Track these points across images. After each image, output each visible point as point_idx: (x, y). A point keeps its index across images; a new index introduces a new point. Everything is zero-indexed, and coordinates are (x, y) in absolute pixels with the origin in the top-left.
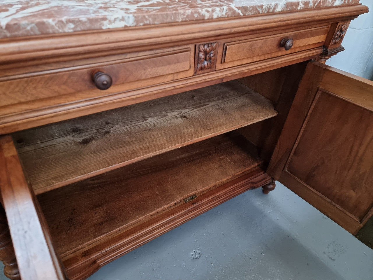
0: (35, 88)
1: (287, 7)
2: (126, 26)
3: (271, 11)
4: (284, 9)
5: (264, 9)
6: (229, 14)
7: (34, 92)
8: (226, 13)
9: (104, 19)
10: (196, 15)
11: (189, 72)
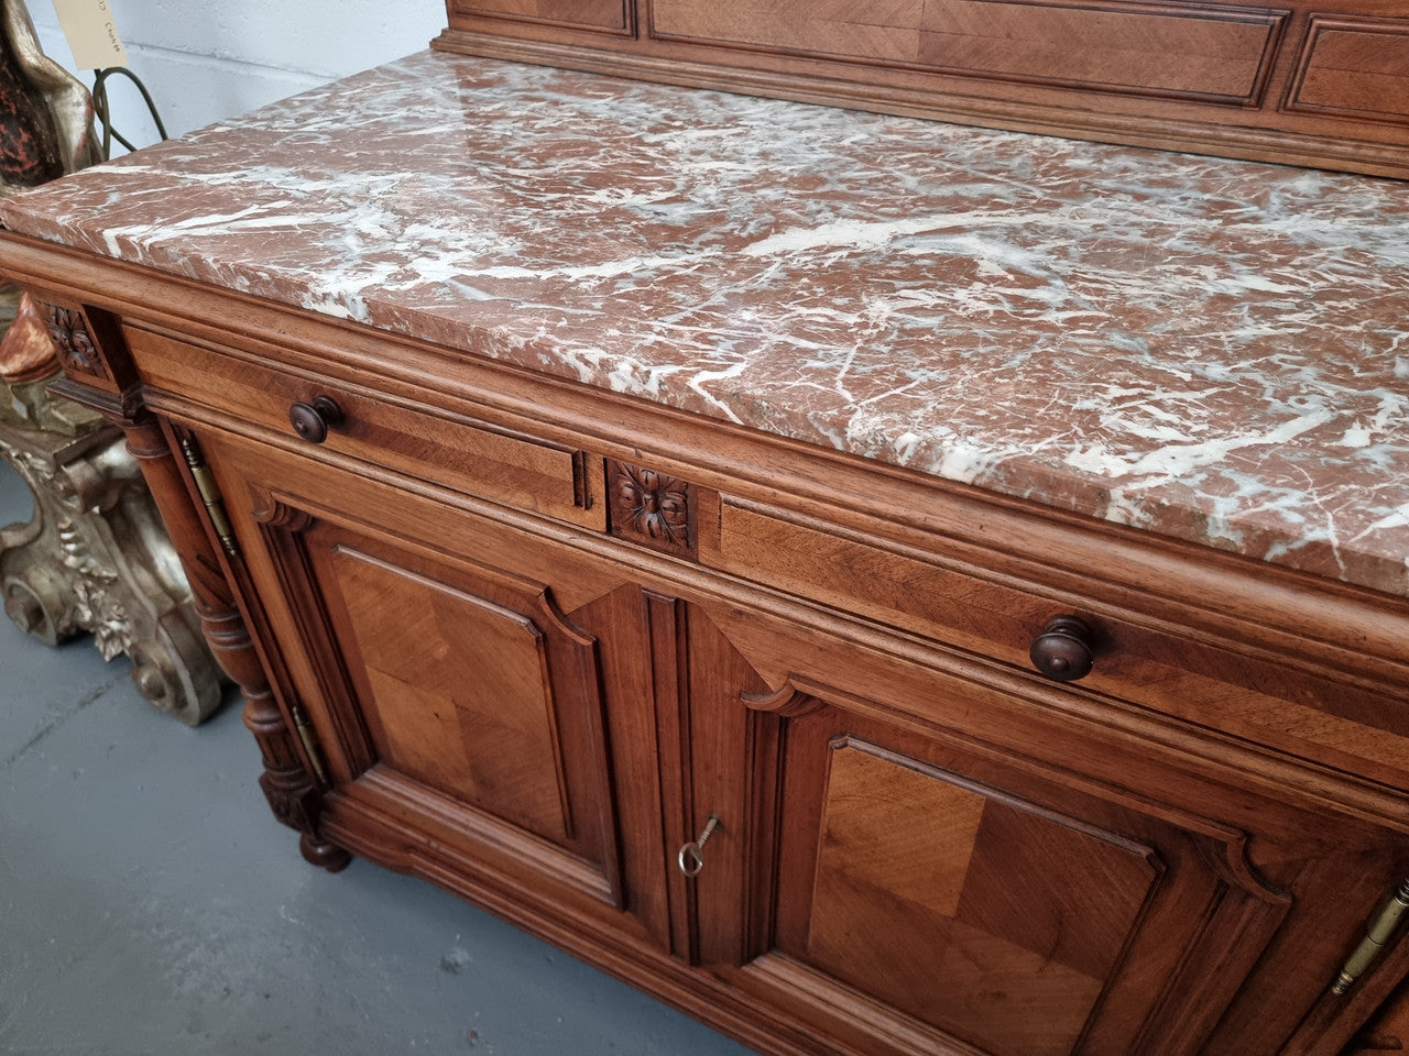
0: (222, 374)
1: (1012, 482)
2: (350, 320)
3: (901, 461)
4: (992, 482)
5: (853, 440)
6: (674, 399)
7: (220, 381)
8: (663, 393)
9: (303, 287)
10: (544, 359)
11: (588, 514)
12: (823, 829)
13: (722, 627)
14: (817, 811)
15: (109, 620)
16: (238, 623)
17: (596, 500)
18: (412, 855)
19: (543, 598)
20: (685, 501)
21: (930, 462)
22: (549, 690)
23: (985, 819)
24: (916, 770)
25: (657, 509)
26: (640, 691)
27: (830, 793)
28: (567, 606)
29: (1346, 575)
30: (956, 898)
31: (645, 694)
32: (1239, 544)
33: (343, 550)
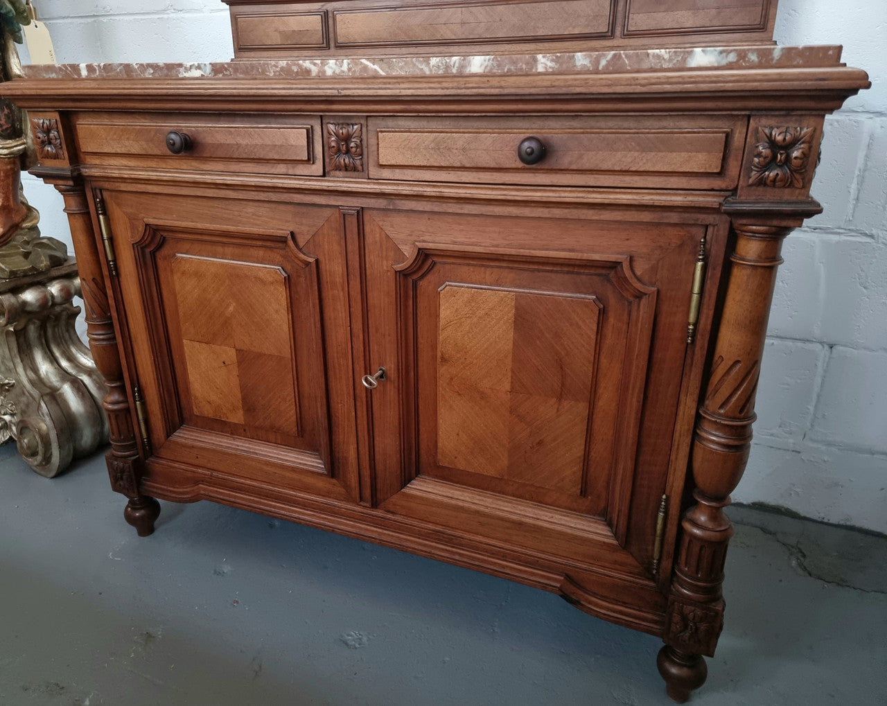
0: (128, 139)
1: (499, 66)
2: (202, 76)
3: (454, 71)
4: (491, 69)
5: (433, 66)
6: (355, 71)
7: (127, 143)
8: (349, 69)
9: (180, 65)
10: (295, 69)
11: (314, 167)
12: (439, 354)
13: (381, 223)
14: (434, 347)
15: (4, 415)
16: (109, 326)
17: (318, 157)
18: (201, 485)
19: (290, 236)
20: (361, 141)
21: (466, 67)
22: (290, 316)
23: (517, 308)
24: (482, 289)
25: (348, 152)
26: (340, 289)
27: (441, 324)
28: (301, 243)
29: (630, 66)
30: (510, 374)
31: (343, 290)
32: (589, 65)
33: (179, 255)
